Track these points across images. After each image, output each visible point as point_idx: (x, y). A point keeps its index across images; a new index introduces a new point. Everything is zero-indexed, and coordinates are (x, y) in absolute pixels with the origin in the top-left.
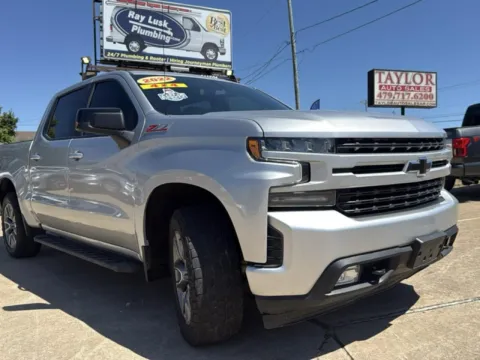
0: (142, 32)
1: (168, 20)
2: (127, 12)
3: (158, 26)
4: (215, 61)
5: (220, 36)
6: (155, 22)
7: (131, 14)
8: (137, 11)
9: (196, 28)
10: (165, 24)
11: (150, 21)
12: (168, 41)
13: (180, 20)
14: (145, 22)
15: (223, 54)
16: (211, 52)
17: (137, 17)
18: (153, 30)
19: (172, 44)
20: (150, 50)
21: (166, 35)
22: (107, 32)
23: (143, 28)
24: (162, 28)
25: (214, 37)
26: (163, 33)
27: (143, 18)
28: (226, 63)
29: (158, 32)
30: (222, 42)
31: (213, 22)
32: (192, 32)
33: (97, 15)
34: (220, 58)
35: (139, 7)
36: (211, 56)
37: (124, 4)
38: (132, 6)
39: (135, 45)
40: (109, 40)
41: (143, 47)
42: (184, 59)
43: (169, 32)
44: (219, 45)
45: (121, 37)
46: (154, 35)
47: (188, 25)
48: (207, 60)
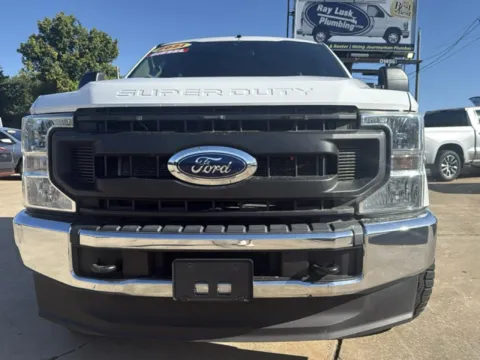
0: (328, 23)
1: (353, 10)
2: (317, 6)
3: (343, 16)
4: (397, 44)
5: (404, 20)
6: (342, 13)
7: (320, 8)
8: (326, 4)
9: (380, 14)
10: (350, 13)
11: (336, 12)
12: (351, 29)
13: (364, 8)
14: (332, 13)
15: (406, 37)
16: (393, 36)
17: (325, 10)
18: (338, 20)
19: (356, 32)
20: (335, 39)
21: (350, 23)
22: (298, 26)
23: (329, 19)
24: (347, 17)
25: (398, 22)
26: (348, 22)
27: (330, 10)
28: (407, 46)
29: (343, 21)
30: (406, 25)
31: (398, 7)
32: (376, 19)
33: (291, 10)
34: (403, 41)
36: (393, 40)
39: (321, 35)
40: (299, 33)
41: (329, 36)
42: (366, 44)
43: (354, 21)
44: (402, 29)
45: (310, 30)
46: (339, 25)
47: (372, 12)
48: (389, 44)
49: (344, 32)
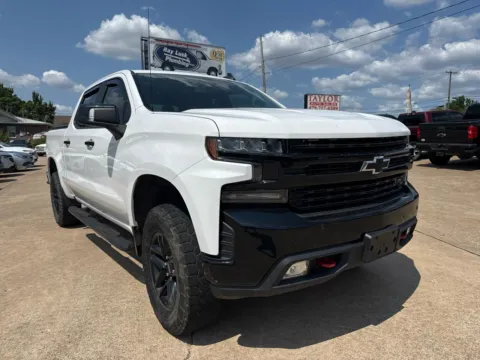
0: (172, 61)
1: (187, 53)
2: (163, 48)
3: (181, 57)
5: (219, 63)
6: (180, 54)
7: (165, 49)
8: (169, 47)
9: (204, 58)
10: (186, 55)
11: (176, 54)
12: (187, 66)
13: (194, 53)
14: (174, 54)
16: (213, 73)
17: (169, 51)
18: (178, 59)
19: (190, 68)
21: (186, 62)
22: (152, 61)
23: (172, 58)
24: (184, 58)
25: (215, 64)
26: (184, 61)
27: (172, 52)
29: (181, 60)
30: (220, 66)
31: (214, 54)
32: (202, 61)
35: (170, 45)
37: (161, 43)
38: (165, 44)
39: (167, 68)
40: (152, 65)
41: (172, 70)
43: (188, 60)
44: (218, 69)
45: (160, 65)
46: (179, 62)
47: (199, 56)
49: (182, 68)
